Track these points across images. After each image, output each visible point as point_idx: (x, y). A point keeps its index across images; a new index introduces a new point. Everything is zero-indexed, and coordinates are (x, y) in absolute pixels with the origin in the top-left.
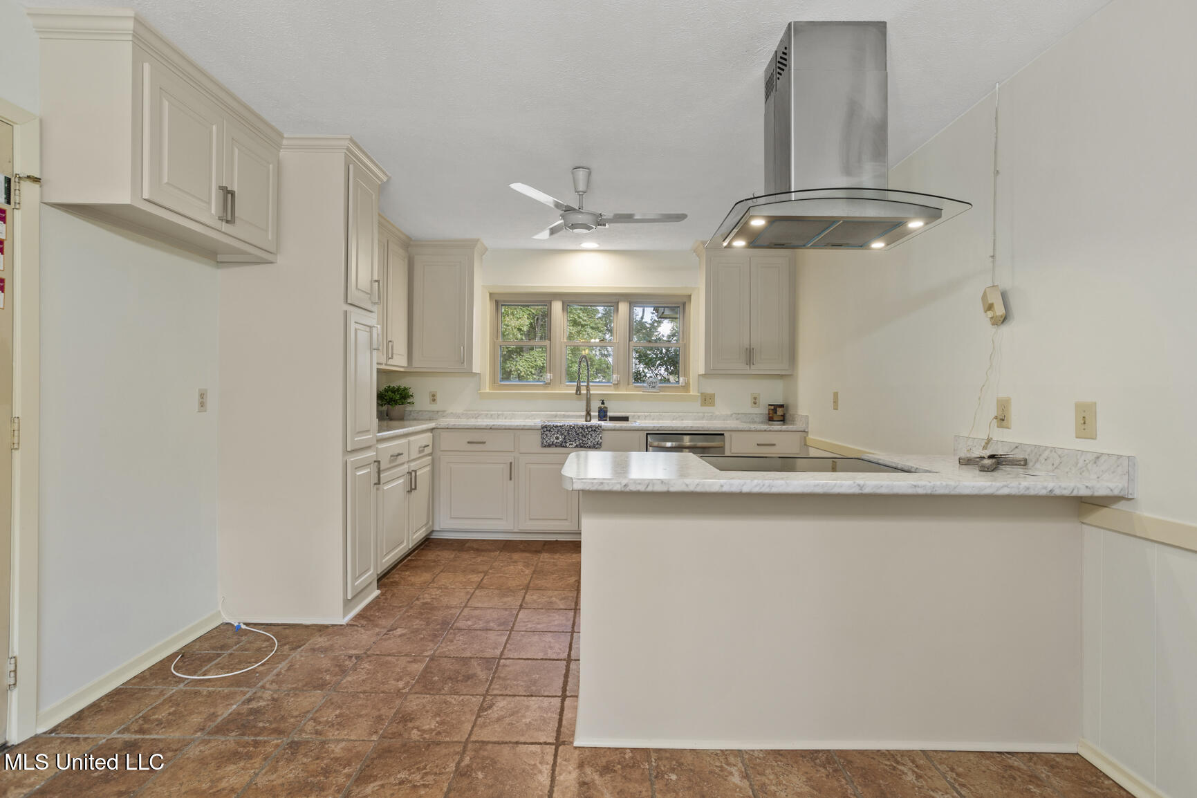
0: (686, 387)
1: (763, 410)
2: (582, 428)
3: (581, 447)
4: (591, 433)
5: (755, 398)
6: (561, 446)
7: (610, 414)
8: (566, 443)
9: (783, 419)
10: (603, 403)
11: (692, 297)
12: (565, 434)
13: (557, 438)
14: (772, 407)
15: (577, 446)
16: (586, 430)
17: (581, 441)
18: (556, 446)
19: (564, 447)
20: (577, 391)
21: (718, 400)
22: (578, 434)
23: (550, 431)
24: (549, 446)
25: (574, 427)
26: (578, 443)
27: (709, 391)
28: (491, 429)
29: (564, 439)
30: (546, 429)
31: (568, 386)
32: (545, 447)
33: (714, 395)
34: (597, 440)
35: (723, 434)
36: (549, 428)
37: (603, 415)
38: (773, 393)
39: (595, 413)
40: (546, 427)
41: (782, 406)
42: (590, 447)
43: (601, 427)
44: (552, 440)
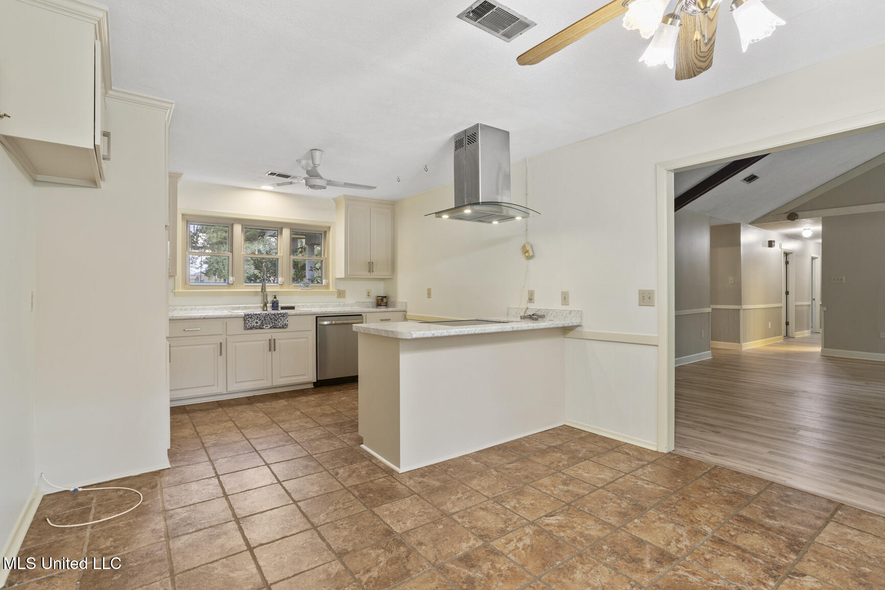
0: (327, 286)
1: (373, 300)
2: (274, 315)
3: (274, 328)
4: (281, 318)
5: (368, 293)
6: (260, 328)
7: (280, 305)
8: (263, 325)
9: (386, 305)
10: (275, 298)
11: (331, 228)
12: (263, 319)
13: (257, 323)
14: (381, 298)
15: (271, 328)
16: (277, 316)
17: (274, 324)
18: (256, 329)
19: (261, 328)
20: (262, 289)
21: (347, 295)
22: (271, 319)
23: (251, 318)
24: (251, 328)
25: (268, 314)
26: (271, 325)
27: (342, 288)
28: (204, 318)
29: (262, 323)
30: (247, 318)
31: (246, 286)
32: (248, 329)
33: (345, 290)
34: (285, 323)
35: (361, 315)
36: (250, 316)
37: (275, 305)
38: (379, 289)
39: (269, 305)
40: (248, 315)
41: (385, 297)
42: (280, 328)
43: (287, 313)
44: (253, 324)
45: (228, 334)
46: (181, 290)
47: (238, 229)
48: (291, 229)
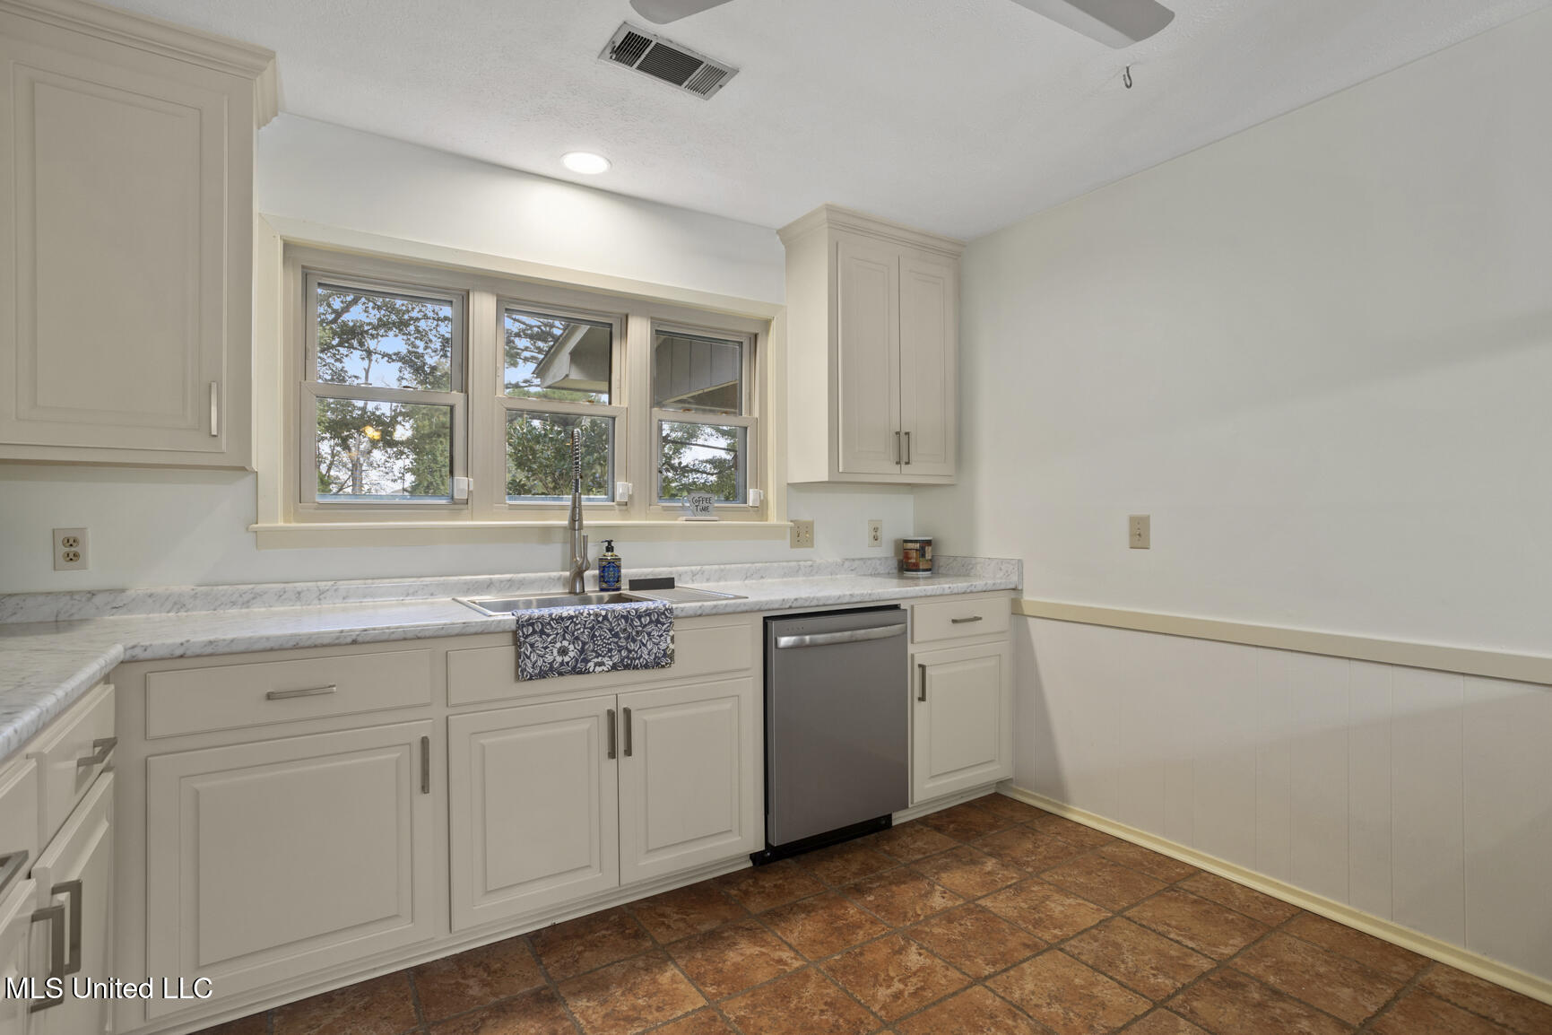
0: (761, 510)
1: (886, 551)
2: (626, 618)
3: (627, 667)
4: (648, 629)
5: (876, 530)
6: (576, 671)
7: (628, 572)
8: (586, 661)
9: (932, 569)
10: (610, 548)
11: (774, 324)
12: (585, 638)
13: (563, 652)
14: (917, 546)
15: (614, 667)
16: (637, 623)
17: (624, 653)
18: (561, 674)
19: (580, 673)
21: (820, 536)
22: (616, 635)
23: (542, 632)
24: (542, 675)
25: (605, 617)
26: (616, 659)
27: (805, 517)
28: (354, 642)
29: (582, 651)
30: (524, 634)
32: (531, 679)
33: (812, 524)
34: (663, 646)
36: (538, 627)
37: (609, 573)
38: (904, 520)
39: (590, 574)
40: (530, 622)
41: (929, 543)
42: (646, 666)
43: (671, 610)
44: (549, 658)
45: (453, 701)
46: (281, 524)
47: (483, 307)
48: (654, 321)
